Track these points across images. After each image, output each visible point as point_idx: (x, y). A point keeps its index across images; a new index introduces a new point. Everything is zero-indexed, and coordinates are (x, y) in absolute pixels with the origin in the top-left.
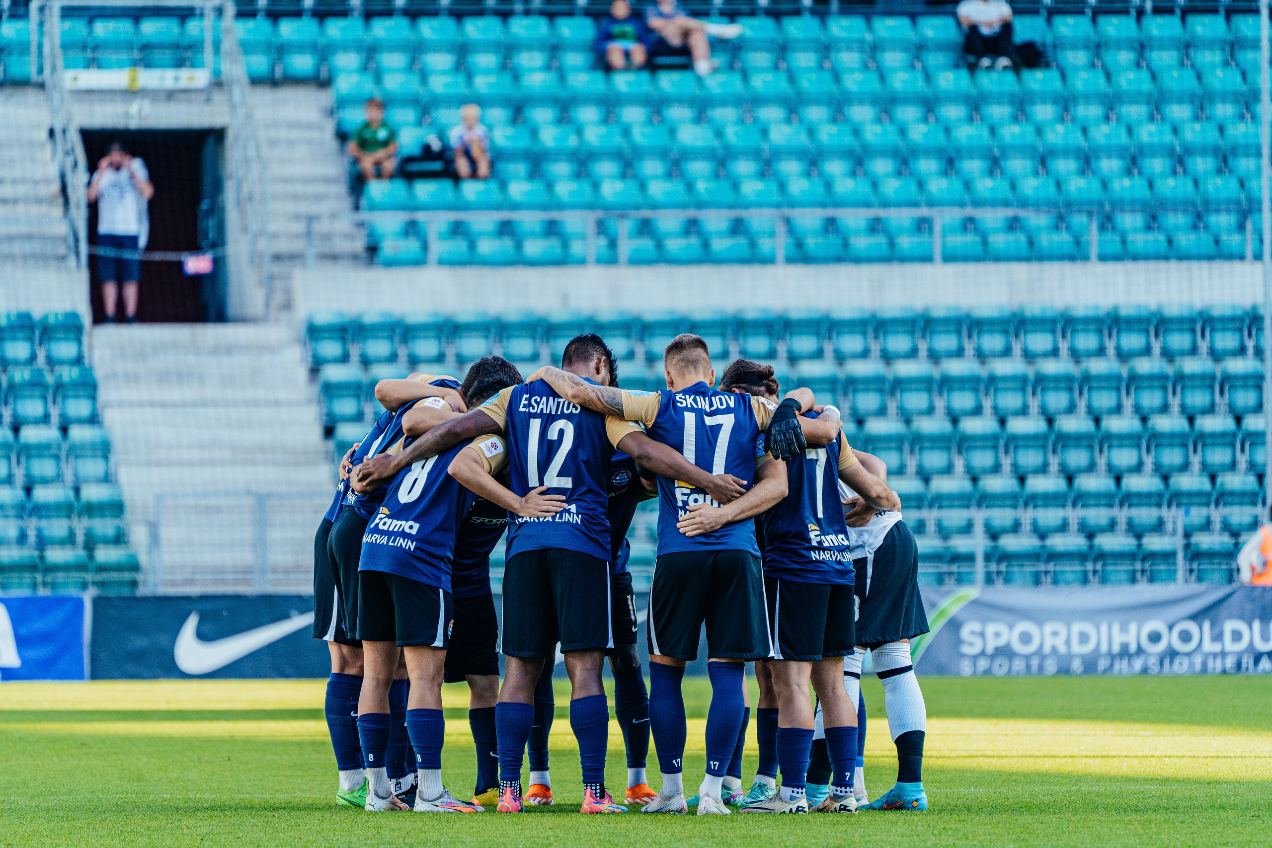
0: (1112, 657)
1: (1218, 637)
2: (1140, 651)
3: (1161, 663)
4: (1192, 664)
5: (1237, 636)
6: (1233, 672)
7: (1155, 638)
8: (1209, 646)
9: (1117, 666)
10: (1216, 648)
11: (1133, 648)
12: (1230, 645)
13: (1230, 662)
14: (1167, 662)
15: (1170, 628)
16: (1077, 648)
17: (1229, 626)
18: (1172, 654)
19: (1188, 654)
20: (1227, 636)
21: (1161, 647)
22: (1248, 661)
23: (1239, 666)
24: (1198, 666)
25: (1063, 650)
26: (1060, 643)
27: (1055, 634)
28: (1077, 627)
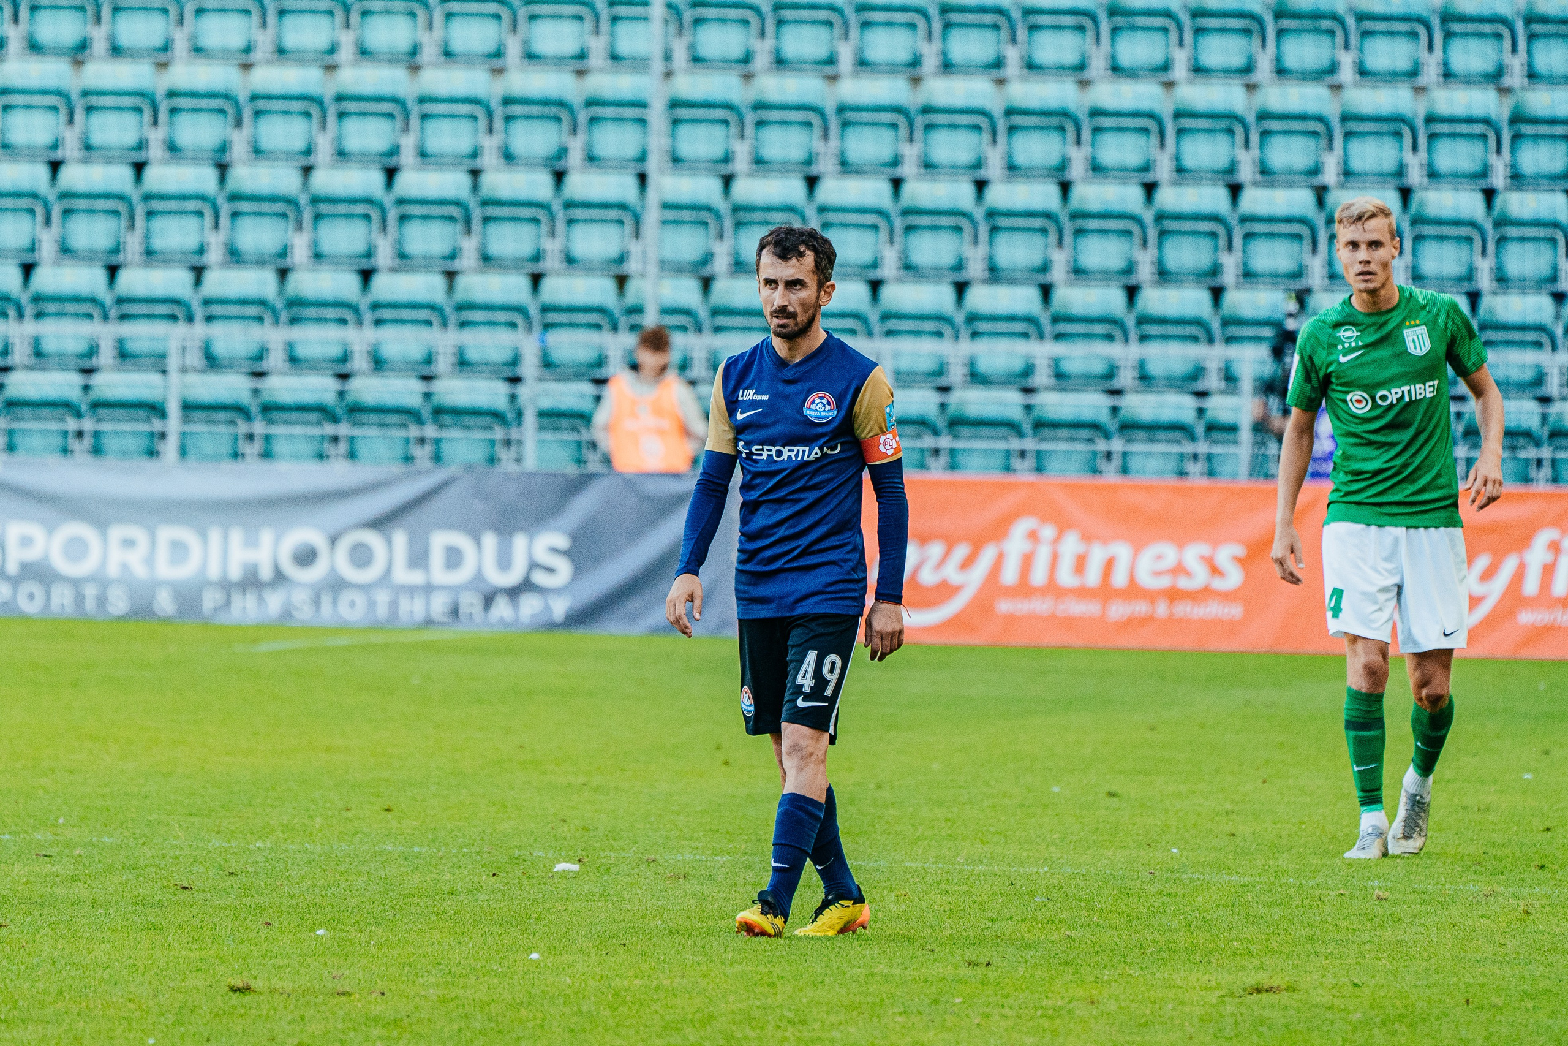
0: (227, 586)
1: (419, 559)
2: (279, 577)
3: (317, 601)
4: (372, 605)
5: (454, 558)
6: (445, 619)
7: (306, 557)
8: (403, 575)
9: (237, 601)
10: (416, 578)
11: (266, 574)
12: (439, 574)
13: (439, 605)
14: (326, 600)
15: (333, 541)
16: (166, 570)
17: (440, 541)
18: (337, 585)
19: (365, 588)
20: (437, 558)
21: (316, 573)
22: (470, 602)
23: (455, 612)
24: (382, 611)
25: (140, 571)
26: (135, 560)
27: (129, 543)
28: (167, 533)
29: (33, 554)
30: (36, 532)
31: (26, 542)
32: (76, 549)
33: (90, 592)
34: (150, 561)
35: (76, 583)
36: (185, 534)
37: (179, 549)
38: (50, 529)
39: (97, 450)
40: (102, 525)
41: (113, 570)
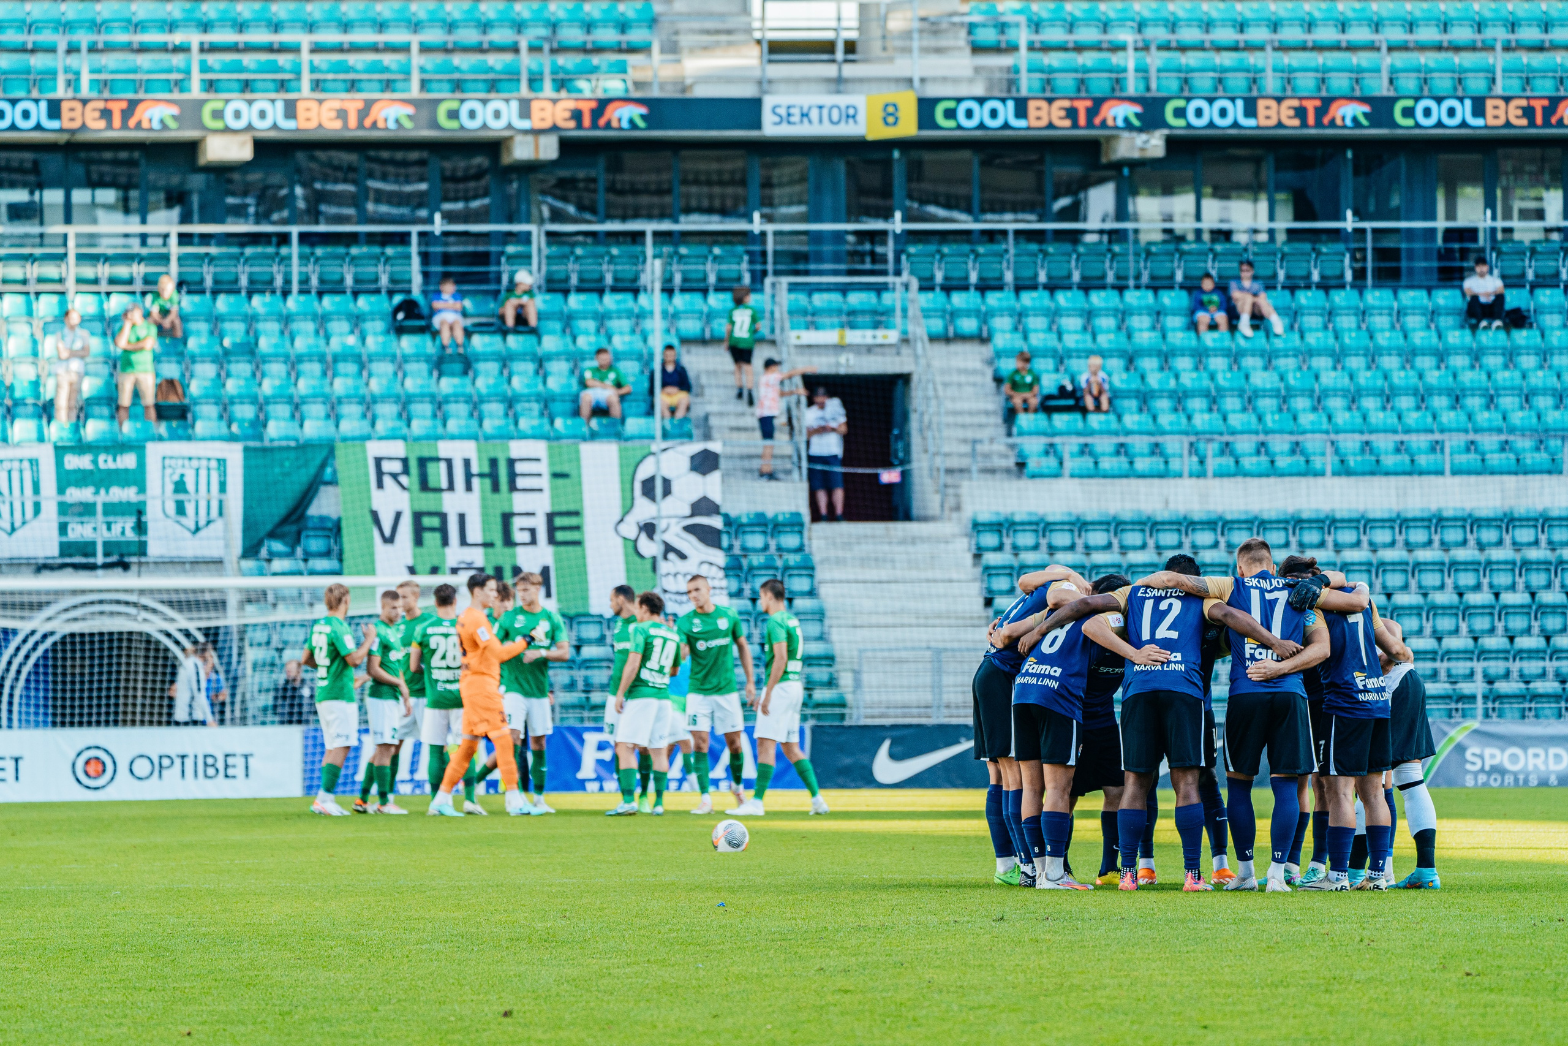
16: (1553, 767)
25: (1542, 768)
26: (1540, 762)
27: (1536, 756)
28: (1553, 751)
29: (1496, 762)
30: (1496, 752)
31: (1493, 756)
32: (1514, 758)
33: (1521, 777)
34: (1546, 762)
35: (1515, 774)
36: (1559, 751)
37: (1557, 757)
38: (1503, 750)
39: (1537, 716)
40: (1525, 748)
41: (1530, 768)
